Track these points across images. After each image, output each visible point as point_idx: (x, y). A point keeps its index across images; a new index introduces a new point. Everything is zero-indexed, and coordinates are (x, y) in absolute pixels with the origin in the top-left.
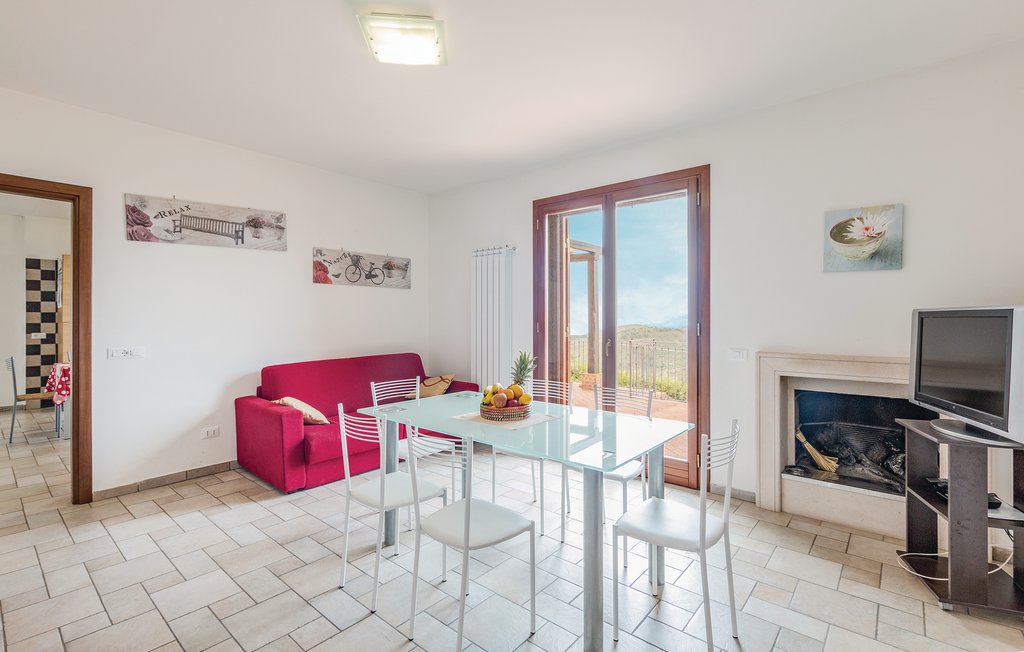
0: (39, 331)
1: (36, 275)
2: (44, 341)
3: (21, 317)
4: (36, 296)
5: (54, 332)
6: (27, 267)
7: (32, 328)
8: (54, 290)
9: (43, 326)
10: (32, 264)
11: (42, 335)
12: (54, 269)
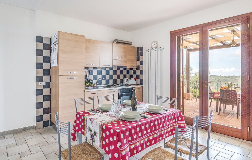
0: (42, 81)
1: (41, 46)
2: (44, 87)
3: (33, 72)
4: (41, 59)
5: (49, 81)
6: (37, 42)
7: (39, 79)
8: (49, 56)
9: (45, 77)
10: (39, 39)
11: (43, 83)
12: (49, 43)
